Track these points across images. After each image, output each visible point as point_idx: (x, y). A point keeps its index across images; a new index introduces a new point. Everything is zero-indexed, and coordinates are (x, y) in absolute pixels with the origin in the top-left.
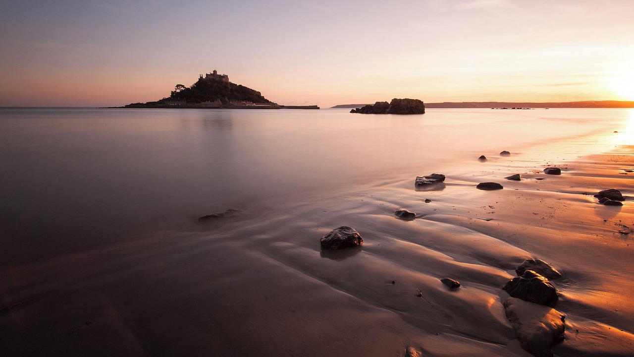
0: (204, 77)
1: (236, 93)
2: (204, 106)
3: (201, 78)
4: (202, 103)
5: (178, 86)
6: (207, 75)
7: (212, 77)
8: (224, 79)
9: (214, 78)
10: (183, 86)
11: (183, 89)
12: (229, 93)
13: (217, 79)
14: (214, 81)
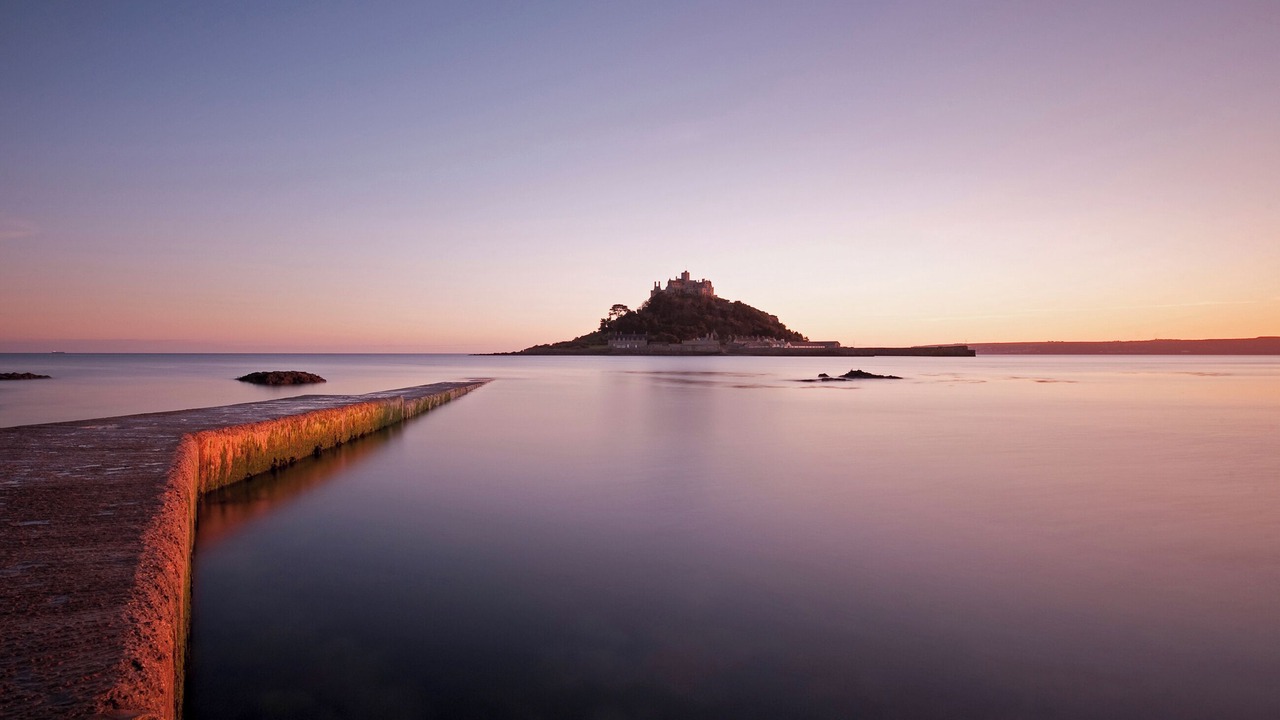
0: (663, 287)
1: (732, 320)
2: (690, 349)
3: (657, 288)
4: (685, 342)
5: (615, 307)
6: (670, 282)
7: (678, 286)
8: (704, 291)
9: (684, 287)
10: (625, 308)
11: (623, 313)
12: (720, 319)
13: (690, 291)
14: (683, 295)
